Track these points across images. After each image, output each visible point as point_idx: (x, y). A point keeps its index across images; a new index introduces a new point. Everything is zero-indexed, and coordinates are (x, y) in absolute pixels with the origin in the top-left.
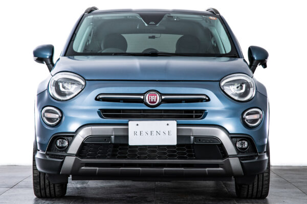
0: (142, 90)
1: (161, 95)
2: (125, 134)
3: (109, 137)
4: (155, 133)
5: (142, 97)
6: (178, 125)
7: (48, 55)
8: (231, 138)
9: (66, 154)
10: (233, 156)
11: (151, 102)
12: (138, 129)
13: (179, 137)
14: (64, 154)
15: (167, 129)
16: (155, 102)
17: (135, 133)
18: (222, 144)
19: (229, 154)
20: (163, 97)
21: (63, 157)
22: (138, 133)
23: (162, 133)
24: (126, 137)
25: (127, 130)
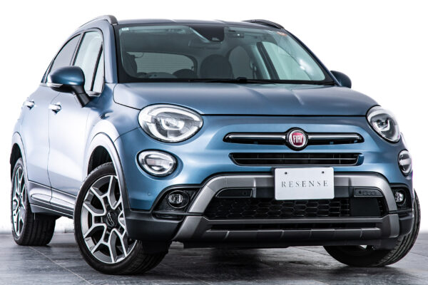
0: (283, 127)
1: (307, 134)
2: (270, 185)
3: (249, 190)
4: (307, 184)
5: (284, 137)
6: (336, 173)
7: (73, 81)
8: (392, 188)
9: (186, 214)
10: (394, 212)
11: (295, 144)
12: (287, 179)
13: (337, 189)
14: (184, 214)
15: (322, 178)
16: (301, 144)
17: (283, 185)
18: (384, 197)
19: (390, 209)
20: (310, 137)
21: (182, 218)
22: (287, 184)
23: (316, 184)
24: (272, 190)
25: (273, 180)
